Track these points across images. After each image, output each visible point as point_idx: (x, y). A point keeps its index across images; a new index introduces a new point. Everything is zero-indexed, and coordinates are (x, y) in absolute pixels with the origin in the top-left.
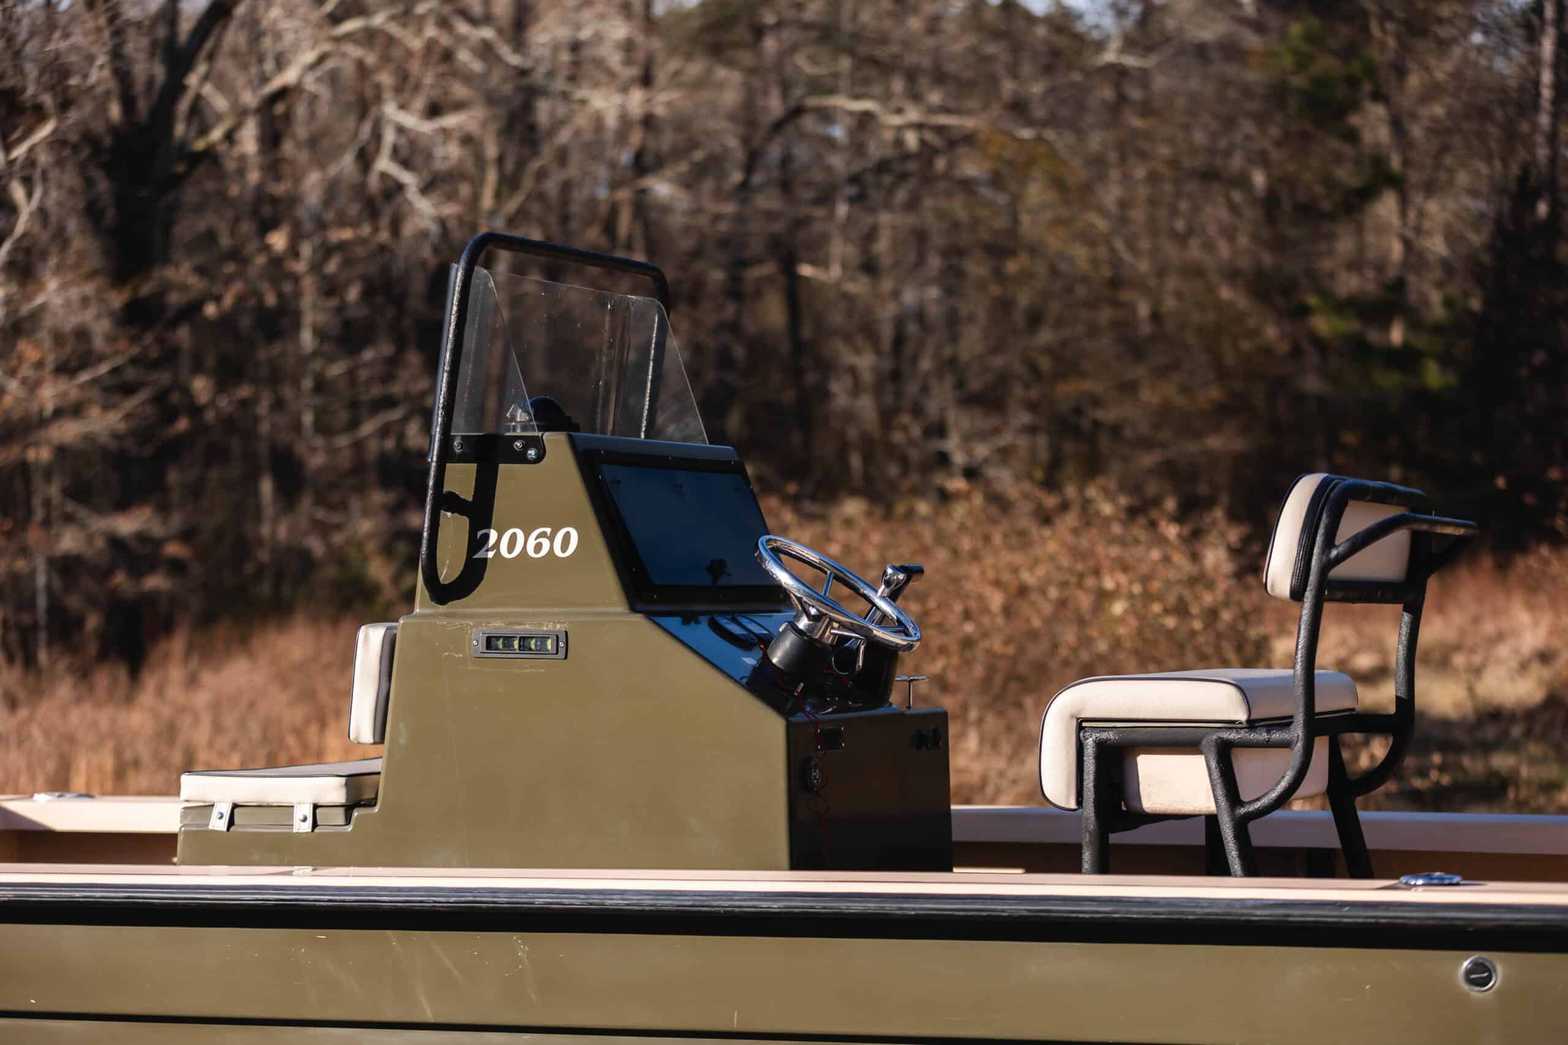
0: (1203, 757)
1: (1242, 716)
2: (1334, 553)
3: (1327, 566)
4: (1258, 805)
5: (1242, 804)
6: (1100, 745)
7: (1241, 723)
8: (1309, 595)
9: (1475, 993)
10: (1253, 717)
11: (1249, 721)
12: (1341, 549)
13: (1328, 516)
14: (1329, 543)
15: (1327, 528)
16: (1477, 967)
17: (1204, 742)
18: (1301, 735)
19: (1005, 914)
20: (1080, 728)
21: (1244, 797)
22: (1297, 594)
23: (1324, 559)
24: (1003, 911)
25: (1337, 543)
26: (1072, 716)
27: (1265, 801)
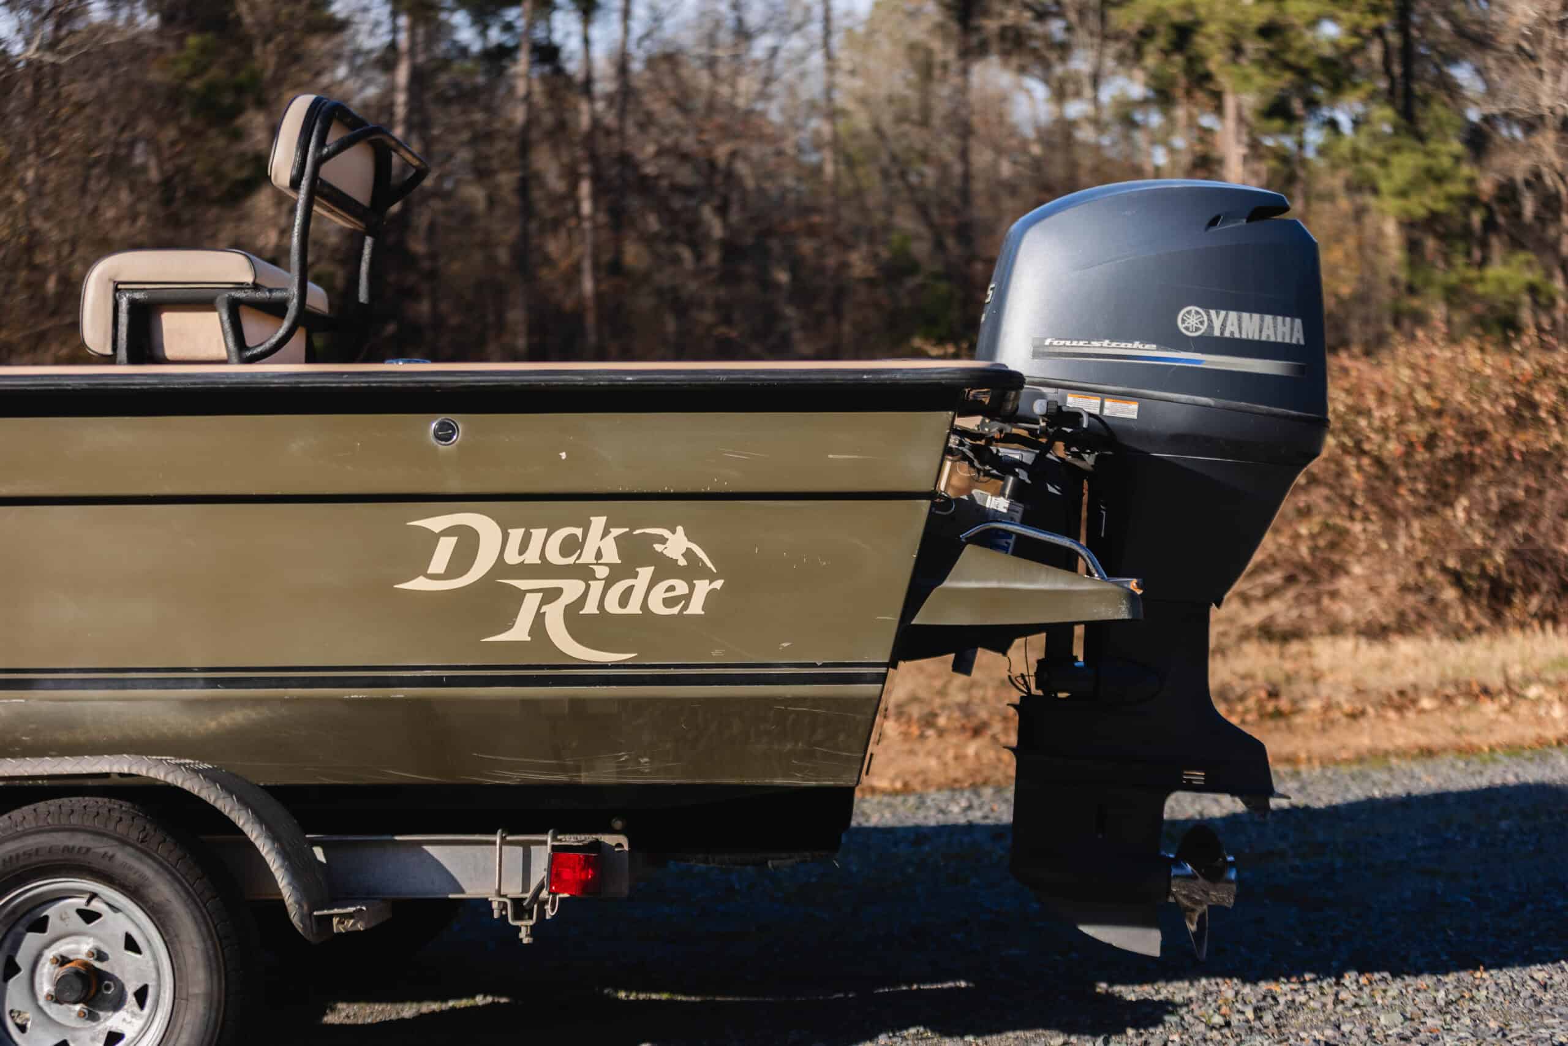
0: (216, 315)
1: (249, 279)
2: (325, 150)
3: (319, 162)
4: (259, 349)
5: (248, 349)
6: (133, 303)
7: (248, 284)
8: (304, 183)
9: (442, 447)
10: (258, 281)
11: (254, 283)
12: (330, 148)
13: (321, 122)
14: (321, 143)
15: (319, 132)
16: (443, 426)
17: (218, 299)
18: (296, 293)
19: (69, 388)
20: (116, 290)
21: (249, 344)
22: (295, 184)
23: (317, 155)
24: (68, 385)
25: (328, 143)
26: (110, 280)
27: (267, 345)
